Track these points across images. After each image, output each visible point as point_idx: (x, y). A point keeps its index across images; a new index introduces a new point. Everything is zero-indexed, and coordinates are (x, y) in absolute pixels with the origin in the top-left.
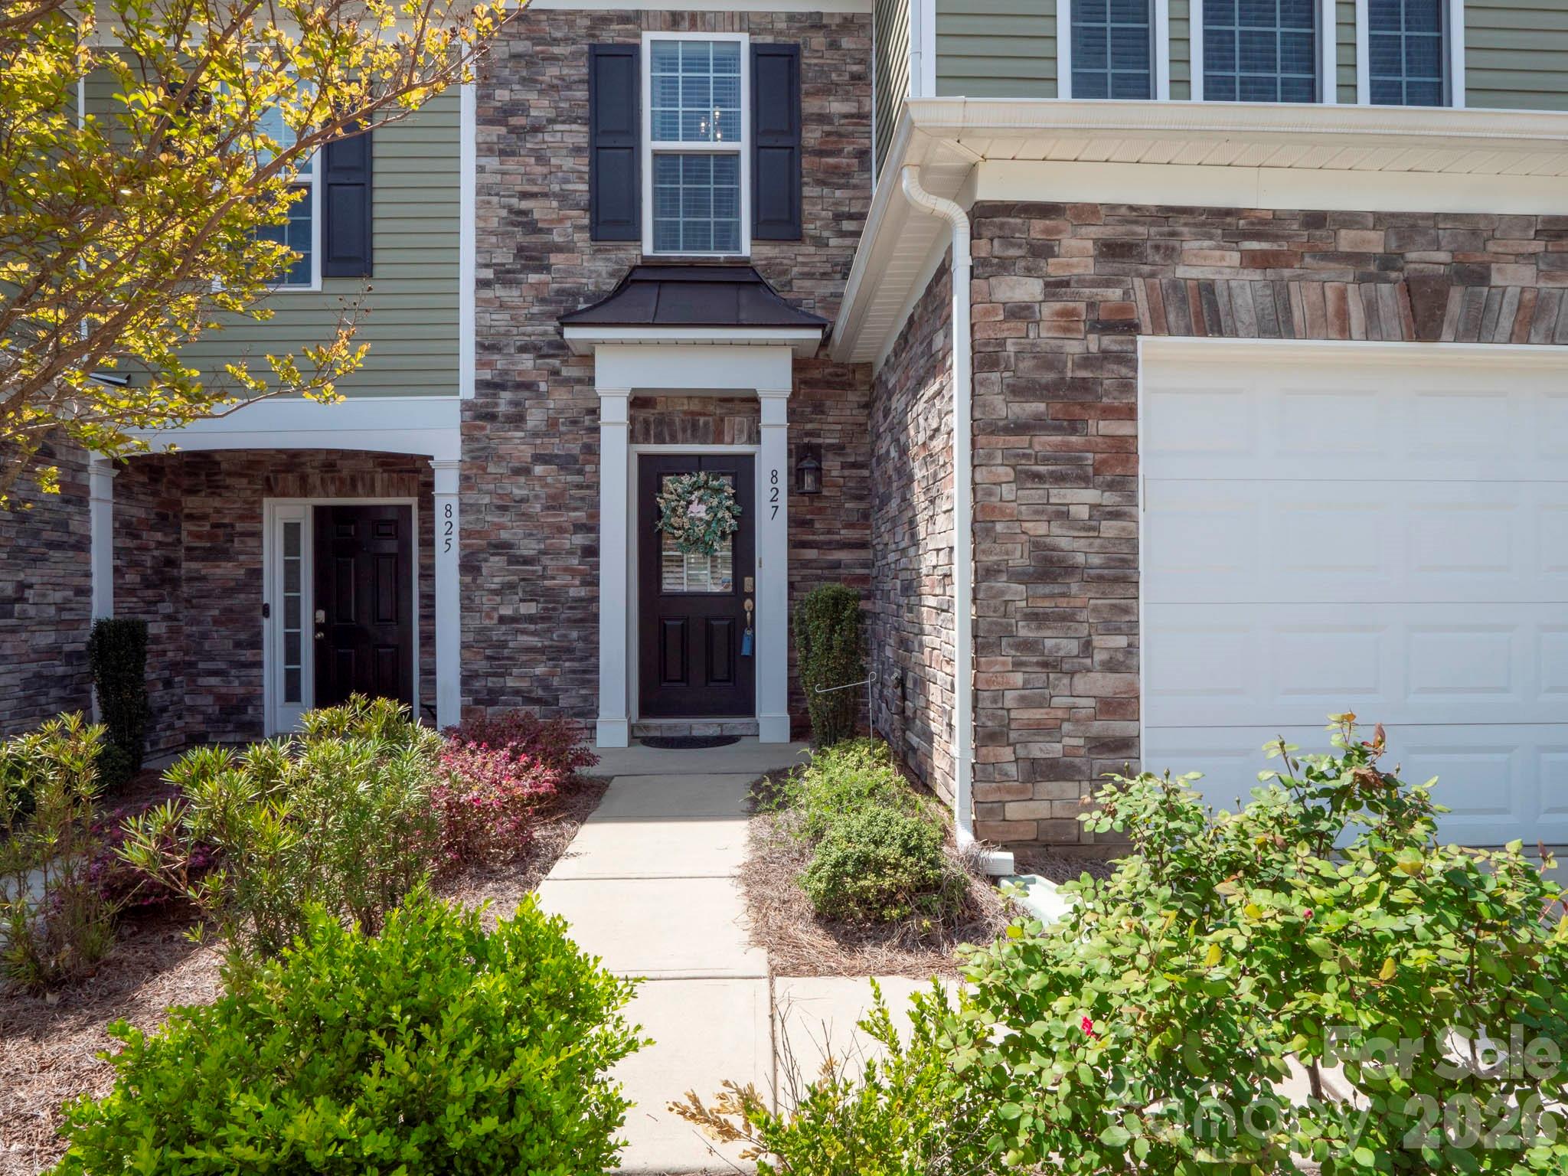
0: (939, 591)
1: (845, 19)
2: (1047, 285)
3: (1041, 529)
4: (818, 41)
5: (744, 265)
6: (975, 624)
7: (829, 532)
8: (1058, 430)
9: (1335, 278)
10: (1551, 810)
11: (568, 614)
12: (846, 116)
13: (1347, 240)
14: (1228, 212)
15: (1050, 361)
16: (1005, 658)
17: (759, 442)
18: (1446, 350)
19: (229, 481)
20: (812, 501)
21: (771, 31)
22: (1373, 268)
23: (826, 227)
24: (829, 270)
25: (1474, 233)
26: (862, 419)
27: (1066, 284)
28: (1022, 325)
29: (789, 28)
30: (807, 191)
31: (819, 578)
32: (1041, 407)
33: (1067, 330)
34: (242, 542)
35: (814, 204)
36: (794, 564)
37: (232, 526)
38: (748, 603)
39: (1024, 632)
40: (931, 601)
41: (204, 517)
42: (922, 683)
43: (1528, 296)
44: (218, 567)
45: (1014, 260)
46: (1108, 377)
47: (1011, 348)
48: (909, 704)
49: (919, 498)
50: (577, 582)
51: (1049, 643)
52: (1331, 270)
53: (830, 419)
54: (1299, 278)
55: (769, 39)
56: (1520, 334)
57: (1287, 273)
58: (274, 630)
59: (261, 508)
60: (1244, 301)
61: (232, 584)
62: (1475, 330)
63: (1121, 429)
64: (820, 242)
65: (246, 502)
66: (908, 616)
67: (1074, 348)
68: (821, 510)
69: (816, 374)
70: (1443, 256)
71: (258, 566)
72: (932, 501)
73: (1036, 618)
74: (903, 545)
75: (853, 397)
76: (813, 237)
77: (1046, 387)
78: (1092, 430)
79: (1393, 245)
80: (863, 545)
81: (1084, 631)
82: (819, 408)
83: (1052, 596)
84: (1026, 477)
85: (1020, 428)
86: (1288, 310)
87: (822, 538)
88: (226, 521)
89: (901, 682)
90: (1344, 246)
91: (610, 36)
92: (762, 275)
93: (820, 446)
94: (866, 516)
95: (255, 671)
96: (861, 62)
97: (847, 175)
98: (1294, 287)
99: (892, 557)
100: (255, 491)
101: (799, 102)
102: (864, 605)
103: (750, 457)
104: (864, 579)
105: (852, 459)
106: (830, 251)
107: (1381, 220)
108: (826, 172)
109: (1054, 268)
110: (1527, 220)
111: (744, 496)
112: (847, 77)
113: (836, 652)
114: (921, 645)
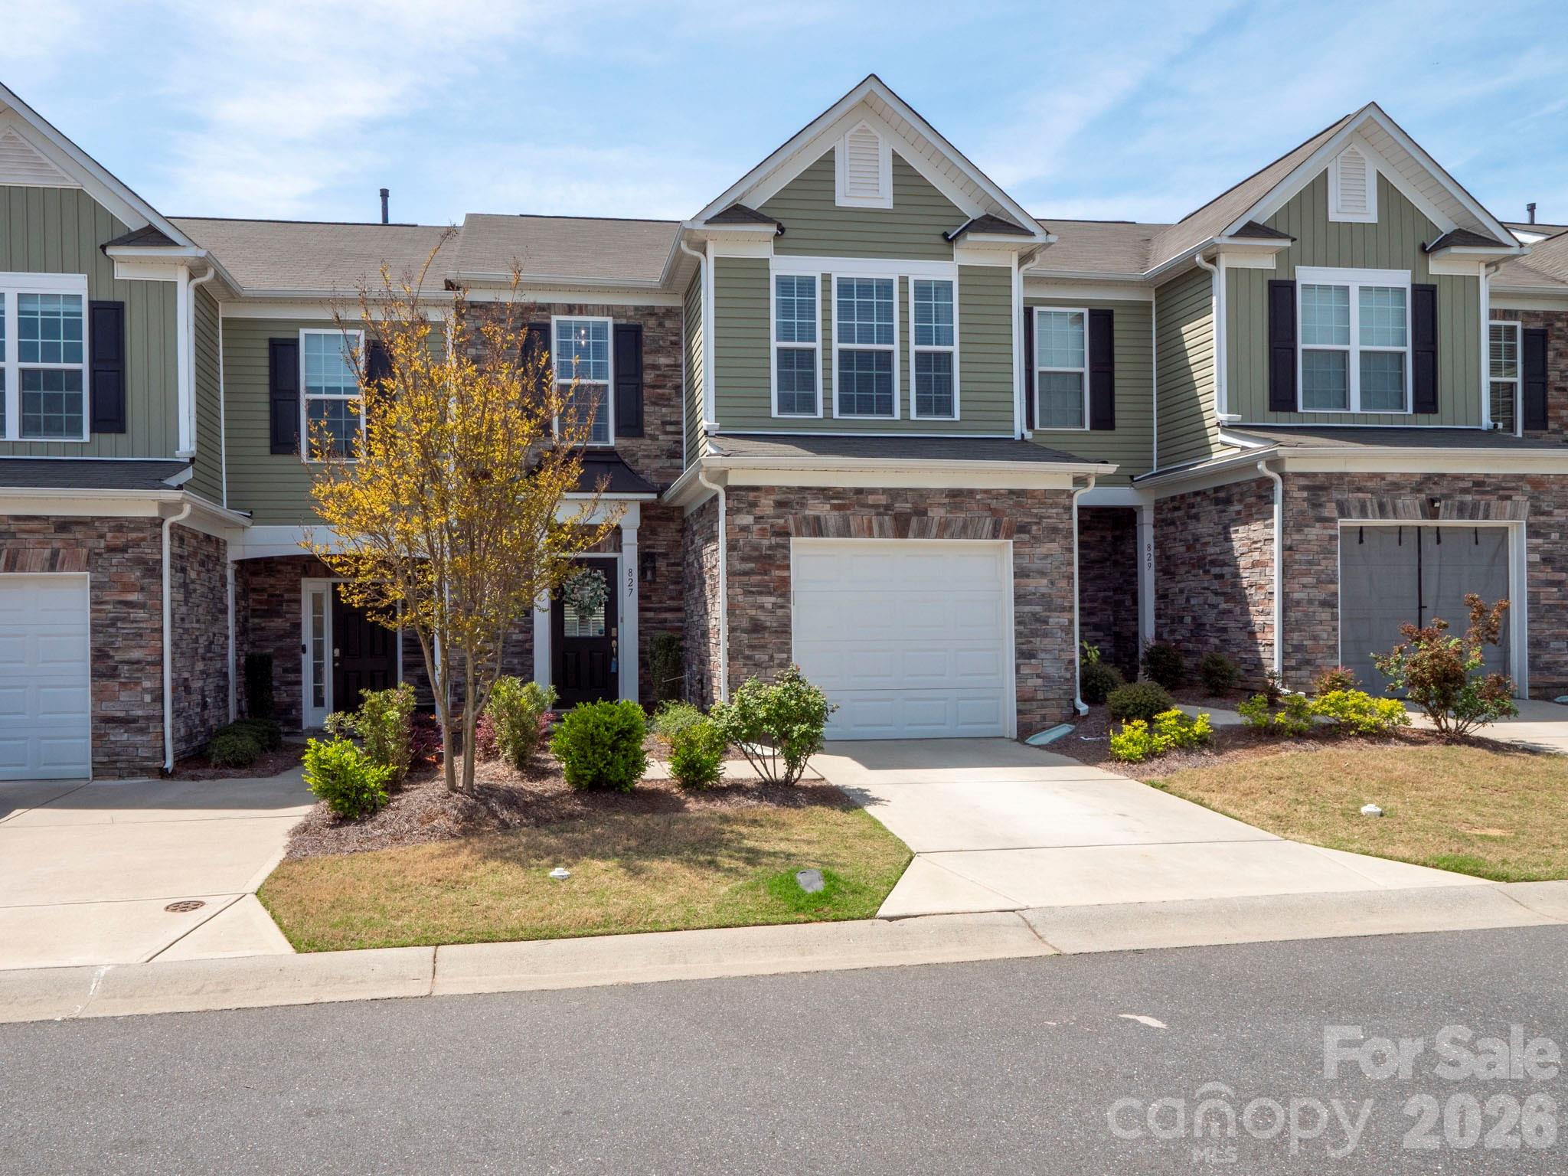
0: (716, 636)
1: (667, 310)
2: (755, 518)
3: (753, 612)
4: (652, 322)
5: (610, 452)
6: (728, 649)
7: (660, 602)
8: (760, 574)
9: (867, 514)
10: (963, 724)
11: (513, 649)
12: (668, 366)
13: (871, 499)
14: (825, 489)
15: (756, 548)
16: (741, 662)
17: (620, 551)
18: (911, 541)
19: (280, 567)
20: (650, 585)
21: (626, 317)
22: (882, 510)
23: (657, 429)
24: (659, 453)
25: (921, 496)
26: (678, 538)
27: (762, 518)
28: (746, 534)
29: (635, 315)
30: (646, 409)
31: (655, 628)
32: (753, 565)
33: (763, 535)
34: (288, 606)
35: (651, 416)
36: (642, 621)
37: (282, 596)
38: (614, 642)
39: (747, 652)
40: (713, 641)
41: (264, 590)
42: (710, 679)
43: (942, 520)
44: (273, 621)
45: (742, 508)
46: (779, 553)
47: (741, 542)
48: (704, 691)
49: (708, 593)
50: (517, 631)
51: (757, 656)
52: (866, 511)
53: (661, 538)
54: (853, 514)
55: (624, 321)
56: (939, 536)
57: (848, 512)
58: (307, 661)
59: (300, 584)
60: (832, 523)
61: (282, 632)
62: (922, 533)
63: (785, 574)
64: (654, 438)
65: (291, 581)
66: (704, 648)
67: (766, 542)
68: (656, 590)
69: (653, 513)
70: (909, 505)
71: (299, 621)
72: (714, 596)
73: (751, 647)
74: (701, 613)
75: (673, 526)
76: (650, 435)
77: (755, 558)
78: (773, 574)
79: (889, 501)
80: (679, 609)
81: (770, 652)
82: (654, 532)
83: (759, 638)
84: (747, 593)
85: (745, 573)
86: (849, 526)
87: (656, 605)
88: (278, 592)
89: (701, 681)
90: (870, 502)
91: (534, 318)
92: (622, 457)
93: (655, 554)
94: (681, 593)
95: (297, 688)
96: (676, 335)
97: (669, 399)
98: (851, 518)
99: (696, 618)
100: (296, 574)
101: (642, 357)
102: (682, 643)
103: (615, 559)
104: (680, 629)
105: (673, 561)
106: (659, 443)
107: (885, 491)
108: (657, 398)
109: (758, 511)
110: (941, 491)
111: (612, 582)
112: (668, 343)
113: (669, 666)
114: (710, 661)
